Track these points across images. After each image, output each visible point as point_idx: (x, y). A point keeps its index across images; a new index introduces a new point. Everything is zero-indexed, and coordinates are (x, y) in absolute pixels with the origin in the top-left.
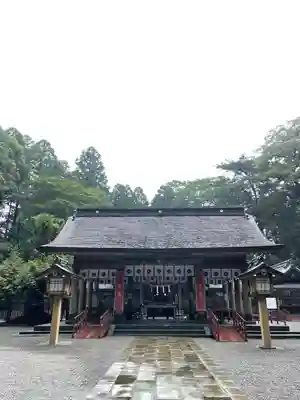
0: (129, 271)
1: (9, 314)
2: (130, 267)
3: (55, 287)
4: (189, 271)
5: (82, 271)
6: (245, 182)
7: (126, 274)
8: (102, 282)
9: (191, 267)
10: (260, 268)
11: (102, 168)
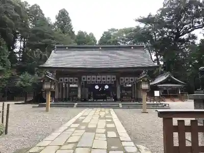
0: (84, 79)
1: (26, 99)
2: (85, 77)
3: (46, 86)
4: (114, 78)
5: (60, 79)
6: (150, 30)
7: (82, 80)
8: (71, 84)
9: (115, 77)
10: (144, 77)
11: (70, 20)
